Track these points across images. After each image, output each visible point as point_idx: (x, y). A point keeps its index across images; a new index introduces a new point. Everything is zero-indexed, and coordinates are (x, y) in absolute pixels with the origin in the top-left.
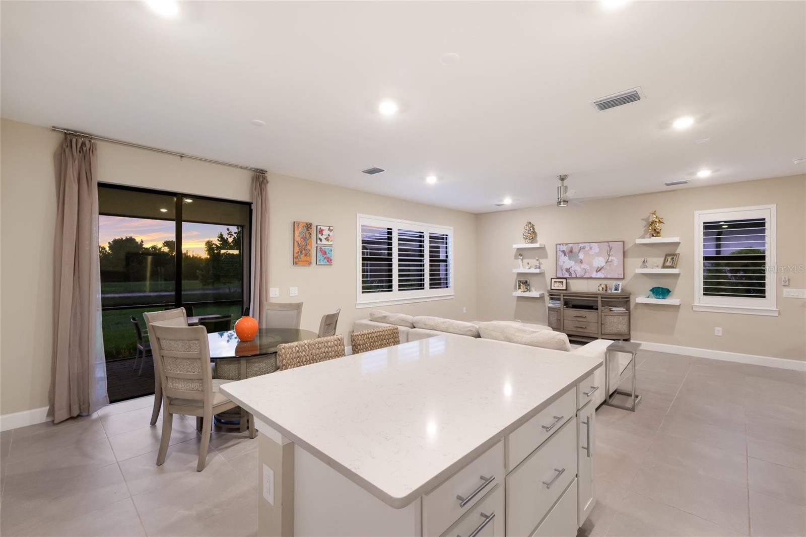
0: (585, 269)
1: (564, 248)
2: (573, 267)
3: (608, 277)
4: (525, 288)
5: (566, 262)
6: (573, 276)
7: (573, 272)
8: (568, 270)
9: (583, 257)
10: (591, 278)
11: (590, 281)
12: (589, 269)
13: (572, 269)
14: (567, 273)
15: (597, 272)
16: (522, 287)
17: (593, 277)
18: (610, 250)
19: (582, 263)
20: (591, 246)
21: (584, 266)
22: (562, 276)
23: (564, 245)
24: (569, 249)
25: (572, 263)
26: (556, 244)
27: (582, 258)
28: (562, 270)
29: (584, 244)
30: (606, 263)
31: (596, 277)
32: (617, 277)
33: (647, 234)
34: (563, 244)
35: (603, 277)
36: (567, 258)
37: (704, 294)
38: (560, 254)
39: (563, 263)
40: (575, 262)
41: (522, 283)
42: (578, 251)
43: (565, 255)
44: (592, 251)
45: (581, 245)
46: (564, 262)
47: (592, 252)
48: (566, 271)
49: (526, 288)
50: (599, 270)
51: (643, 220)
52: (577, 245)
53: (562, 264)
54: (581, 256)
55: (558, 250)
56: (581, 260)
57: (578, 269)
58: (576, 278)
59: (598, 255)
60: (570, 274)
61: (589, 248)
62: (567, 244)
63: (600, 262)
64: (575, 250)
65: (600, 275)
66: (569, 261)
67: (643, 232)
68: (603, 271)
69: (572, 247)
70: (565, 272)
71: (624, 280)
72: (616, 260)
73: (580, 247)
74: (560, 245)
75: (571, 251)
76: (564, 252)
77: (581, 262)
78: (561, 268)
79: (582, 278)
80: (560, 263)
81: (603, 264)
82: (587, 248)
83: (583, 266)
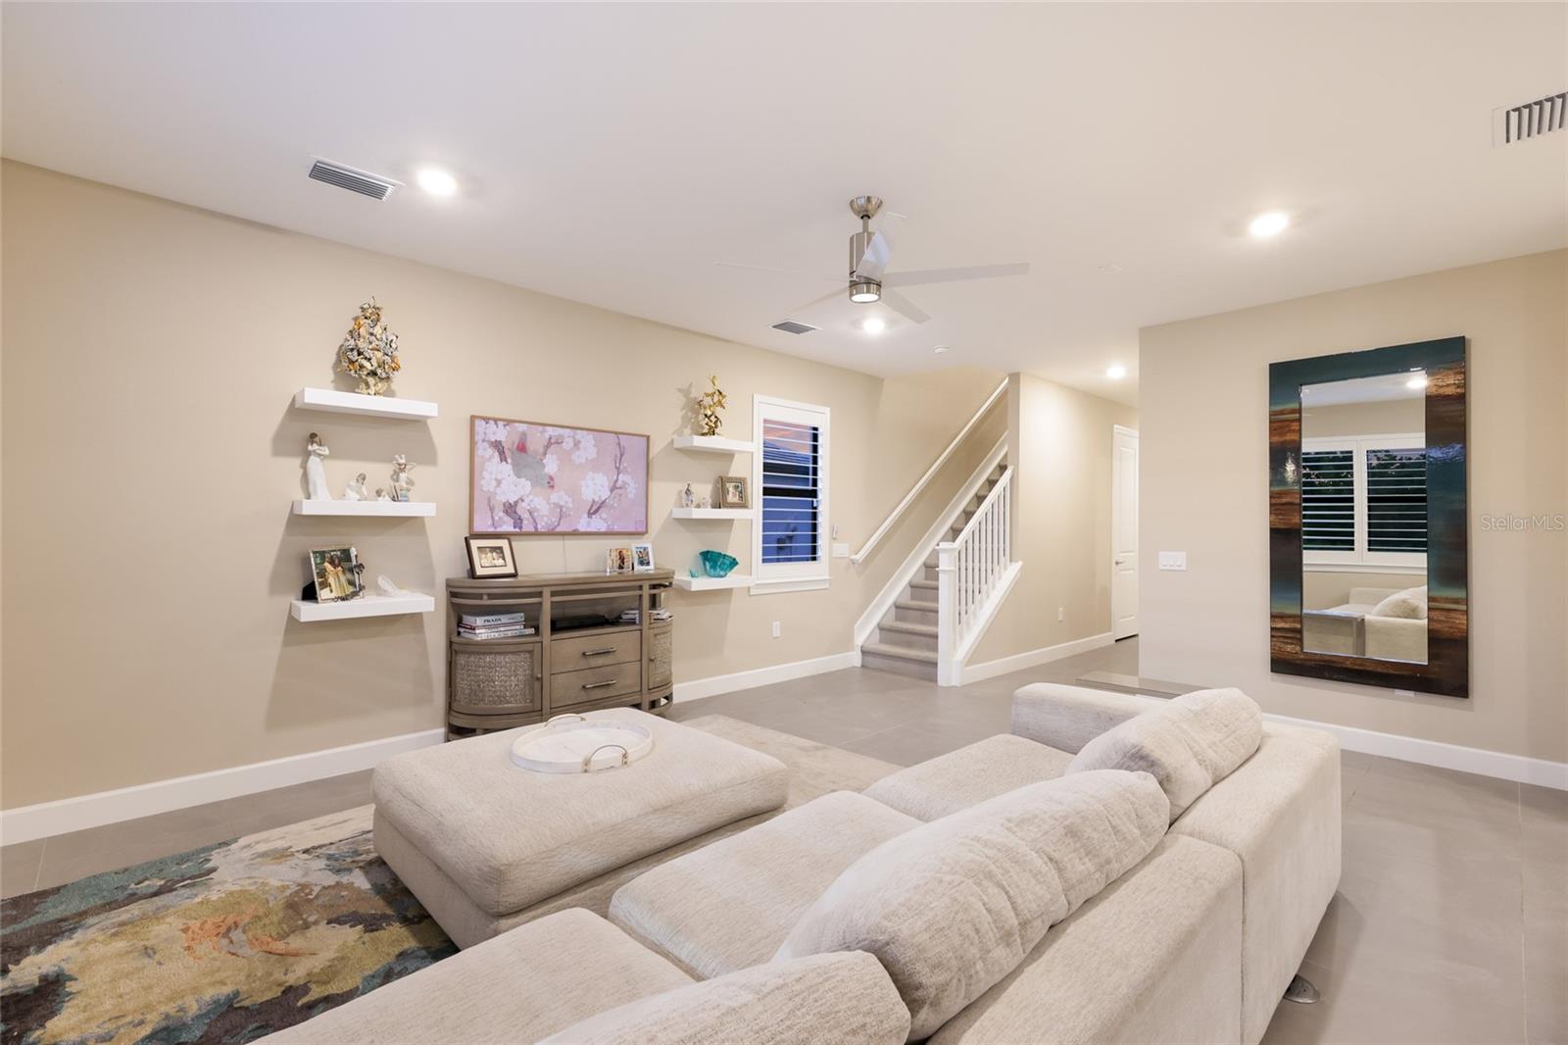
0: (561, 507)
1: (500, 434)
2: (527, 500)
3: (616, 529)
4: (345, 584)
5: (504, 482)
6: (527, 527)
7: (525, 516)
8: (510, 509)
9: (555, 470)
10: (575, 534)
11: (571, 544)
12: (571, 505)
13: (524, 504)
14: (506, 518)
15: (590, 514)
16: (331, 580)
17: (582, 529)
18: (622, 456)
19: (552, 487)
20: (578, 437)
21: (559, 497)
22: (491, 530)
23: (501, 424)
24: (517, 441)
25: (525, 486)
26: (473, 418)
27: (552, 474)
28: (492, 509)
29: (560, 431)
30: (612, 491)
31: (589, 530)
32: (633, 530)
33: (686, 427)
34: (496, 420)
35: (603, 530)
36: (507, 469)
37: (764, 561)
38: (485, 452)
39: (494, 483)
40: (533, 485)
41: (332, 562)
42: (541, 450)
43: (503, 458)
44: (578, 453)
45: (550, 431)
46: (499, 482)
47: (580, 457)
48: (506, 512)
49: (351, 583)
50: (594, 510)
51: (680, 390)
52: (540, 428)
53: (492, 490)
54: (551, 465)
55: (478, 438)
56: (551, 478)
57: (540, 506)
58: (536, 534)
59: (594, 466)
60: (518, 521)
61: (571, 444)
62: (508, 422)
63: (595, 486)
64: (535, 443)
65: (598, 524)
66: (513, 477)
67: (680, 421)
68: (603, 513)
69: (524, 435)
70: (501, 514)
71: (646, 535)
72: (631, 483)
73: (547, 436)
74: (486, 420)
75: (522, 448)
76: (497, 446)
77: (551, 483)
78: (489, 500)
79: (551, 534)
80: (486, 483)
81: (605, 494)
82: (568, 444)
83: (554, 497)
